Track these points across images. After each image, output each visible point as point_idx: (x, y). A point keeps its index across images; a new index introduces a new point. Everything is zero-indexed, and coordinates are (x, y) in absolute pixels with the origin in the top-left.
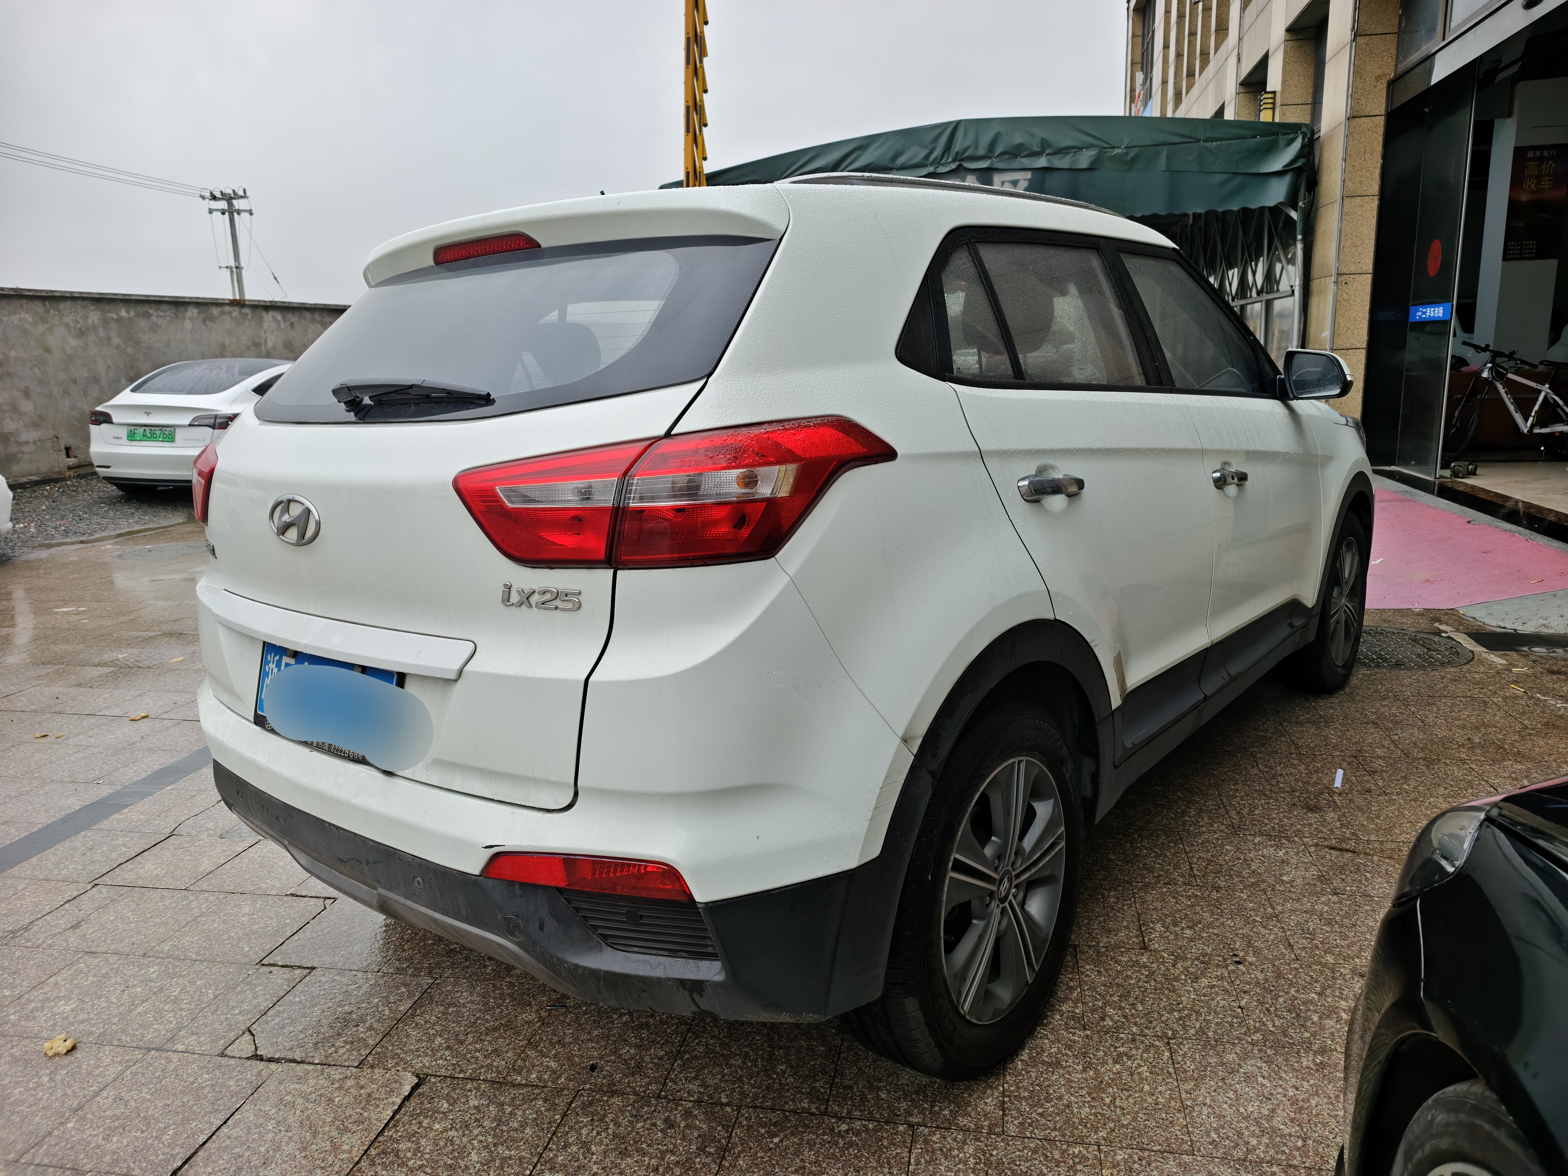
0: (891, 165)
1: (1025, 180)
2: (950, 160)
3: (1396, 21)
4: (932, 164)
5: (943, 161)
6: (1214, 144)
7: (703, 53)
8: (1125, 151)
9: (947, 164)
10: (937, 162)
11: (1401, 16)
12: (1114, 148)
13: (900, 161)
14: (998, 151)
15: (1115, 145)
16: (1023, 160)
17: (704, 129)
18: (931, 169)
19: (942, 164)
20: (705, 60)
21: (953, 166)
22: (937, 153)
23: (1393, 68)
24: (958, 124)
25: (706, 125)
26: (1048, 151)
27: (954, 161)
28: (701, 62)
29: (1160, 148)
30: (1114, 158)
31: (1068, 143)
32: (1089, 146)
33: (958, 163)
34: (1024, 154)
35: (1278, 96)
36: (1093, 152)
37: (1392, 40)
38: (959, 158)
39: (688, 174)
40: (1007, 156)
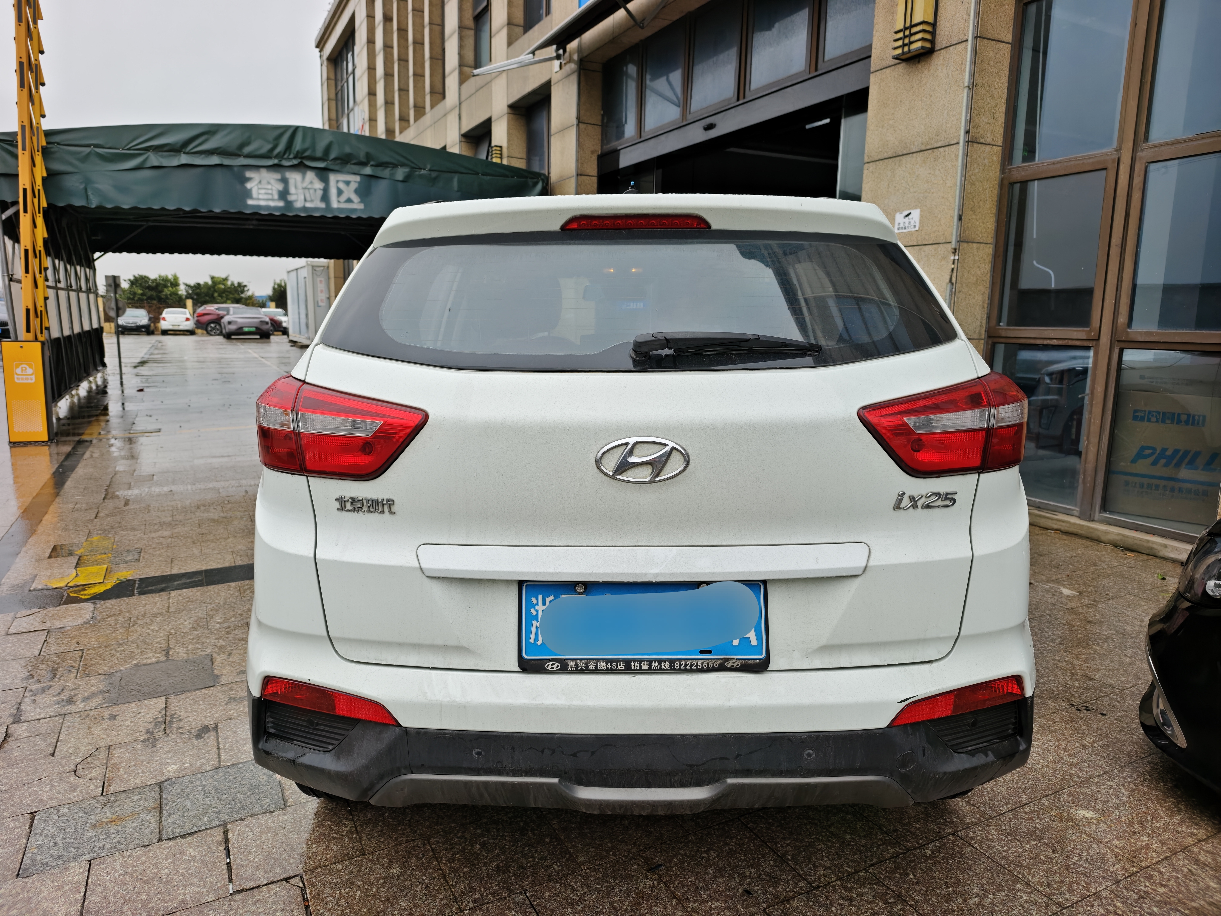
0: (237, 152)
1: (355, 182)
2: (292, 156)
3: (600, 118)
4: (276, 157)
5: (286, 156)
6: (489, 177)
7: (37, 15)
8: (429, 172)
9: (288, 159)
10: (280, 156)
11: (603, 116)
12: (421, 169)
13: (247, 150)
14: (332, 156)
15: (422, 167)
16: (353, 166)
17: (41, 87)
18: (276, 161)
19: (285, 159)
20: (40, 22)
21: (295, 162)
22: (280, 148)
23: (600, 147)
24: (297, 128)
25: (43, 84)
26: (372, 163)
27: (295, 158)
28: (35, 23)
29: (453, 174)
30: (421, 176)
31: (386, 159)
32: (403, 165)
33: (299, 160)
34: (353, 162)
35: (505, 151)
36: (407, 170)
37: (598, 130)
38: (299, 155)
39: (23, 128)
40: (339, 162)
